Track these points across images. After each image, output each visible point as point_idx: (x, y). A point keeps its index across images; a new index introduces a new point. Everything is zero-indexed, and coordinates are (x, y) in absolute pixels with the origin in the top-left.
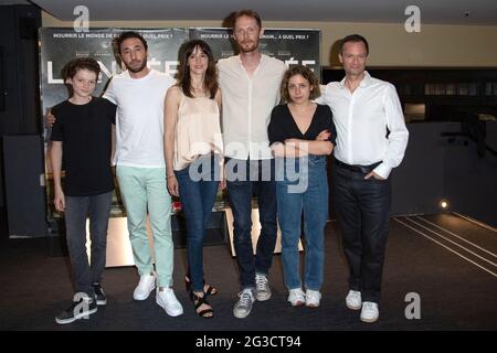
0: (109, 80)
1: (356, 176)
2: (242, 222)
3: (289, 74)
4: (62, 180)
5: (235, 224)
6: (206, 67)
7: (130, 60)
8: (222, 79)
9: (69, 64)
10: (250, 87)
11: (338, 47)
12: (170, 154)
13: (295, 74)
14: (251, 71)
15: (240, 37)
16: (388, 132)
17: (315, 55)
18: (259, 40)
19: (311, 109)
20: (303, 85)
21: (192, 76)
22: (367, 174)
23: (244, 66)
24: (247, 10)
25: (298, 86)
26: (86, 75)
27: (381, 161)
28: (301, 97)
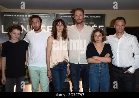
5: (73, 89)
14: (80, 31)
16: (134, 55)
19: (102, 45)
20: (100, 36)
21: (58, 32)
22: (125, 71)
23: (78, 29)
24: (79, 8)
25: (98, 36)
26: (16, 31)
27: (131, 66)
28: (99, 40)
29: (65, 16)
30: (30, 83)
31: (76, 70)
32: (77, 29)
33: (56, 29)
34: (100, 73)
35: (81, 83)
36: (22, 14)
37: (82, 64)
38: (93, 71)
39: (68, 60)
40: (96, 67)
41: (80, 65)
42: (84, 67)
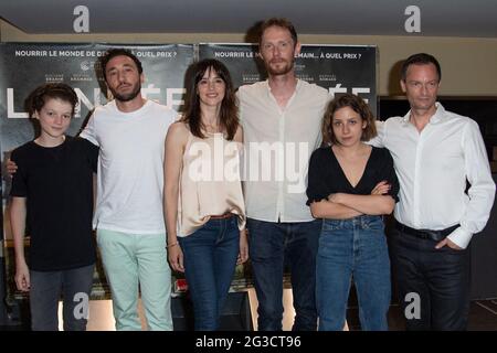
0: (90, 113)
1: (423, 244)
2: (270, 308)
3: (334, 106)
4: (26, 249)
5: (260, 310)
6: (221, 97)
7: (116, 83)
8: (243, 113)
10: (282, 123)
11: (400, 71)
13: (342, 106)
14: (283, 102)
15: (269, 55)
17: (369, 81)
18: (294, 60)
20: (352, 122)
21: (204, 108)
22: (438, 242)
23: (274, 94)
24: (278, 19)
25: (345, 123)
26: (58, 106)
27: (459, 225)
28: (350, 138)
30: (108, 295)
31: (269, 245)
32: (270, 94)
33: (198, 97)
34: (357, 251)
36: (76, 47)
37: (291, 224)
38: (331, 244)
40: (341, 230)
41: (284, 227)
42: (297, 235)
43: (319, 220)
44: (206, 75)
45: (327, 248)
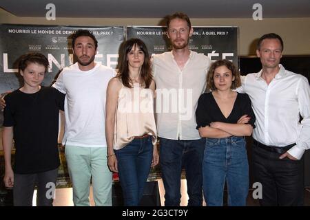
2: (172, 195)
3: (214, 66)
5: (166, 196)
6: (142, 63)
9: (21, 57)
10: (181, 78)
12: (110, 136)
14: (181, 65)
15: (174, 37)
16: (301, 118)
17: (233, 48)
19: (232, 97)
20: (226, 75)
21: (131, 69)
22: (281, 154)
23: (176, 60)
24: (179, 13)
25: (222, 75)
26: (36, 68)
27: (295, 144)
28: (224, 85)
29: (147, 33)
30: (70, 184)
31: (172, 154)
32: (174, 61)
33: (128, 62)
34: (229, 159)
35: (184, 182)
36: (49, 28)
37: (186, 141)
38: (212, 155)
39: (155, 131)
40: (218, 146)
41: (182, 143)
42: (190, 148)
43: (204, 139)
44: (133, 49)
45: (209, 157)
